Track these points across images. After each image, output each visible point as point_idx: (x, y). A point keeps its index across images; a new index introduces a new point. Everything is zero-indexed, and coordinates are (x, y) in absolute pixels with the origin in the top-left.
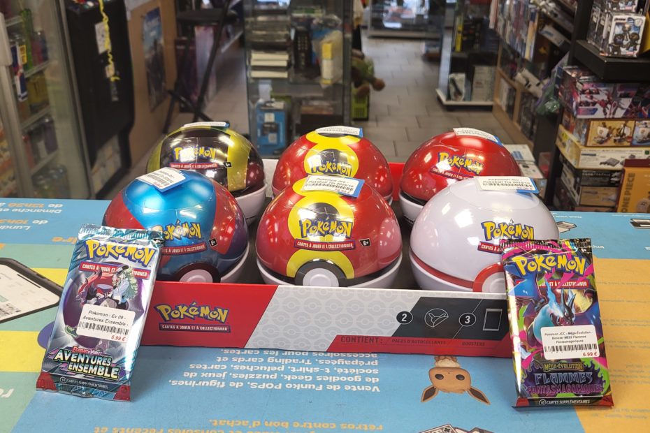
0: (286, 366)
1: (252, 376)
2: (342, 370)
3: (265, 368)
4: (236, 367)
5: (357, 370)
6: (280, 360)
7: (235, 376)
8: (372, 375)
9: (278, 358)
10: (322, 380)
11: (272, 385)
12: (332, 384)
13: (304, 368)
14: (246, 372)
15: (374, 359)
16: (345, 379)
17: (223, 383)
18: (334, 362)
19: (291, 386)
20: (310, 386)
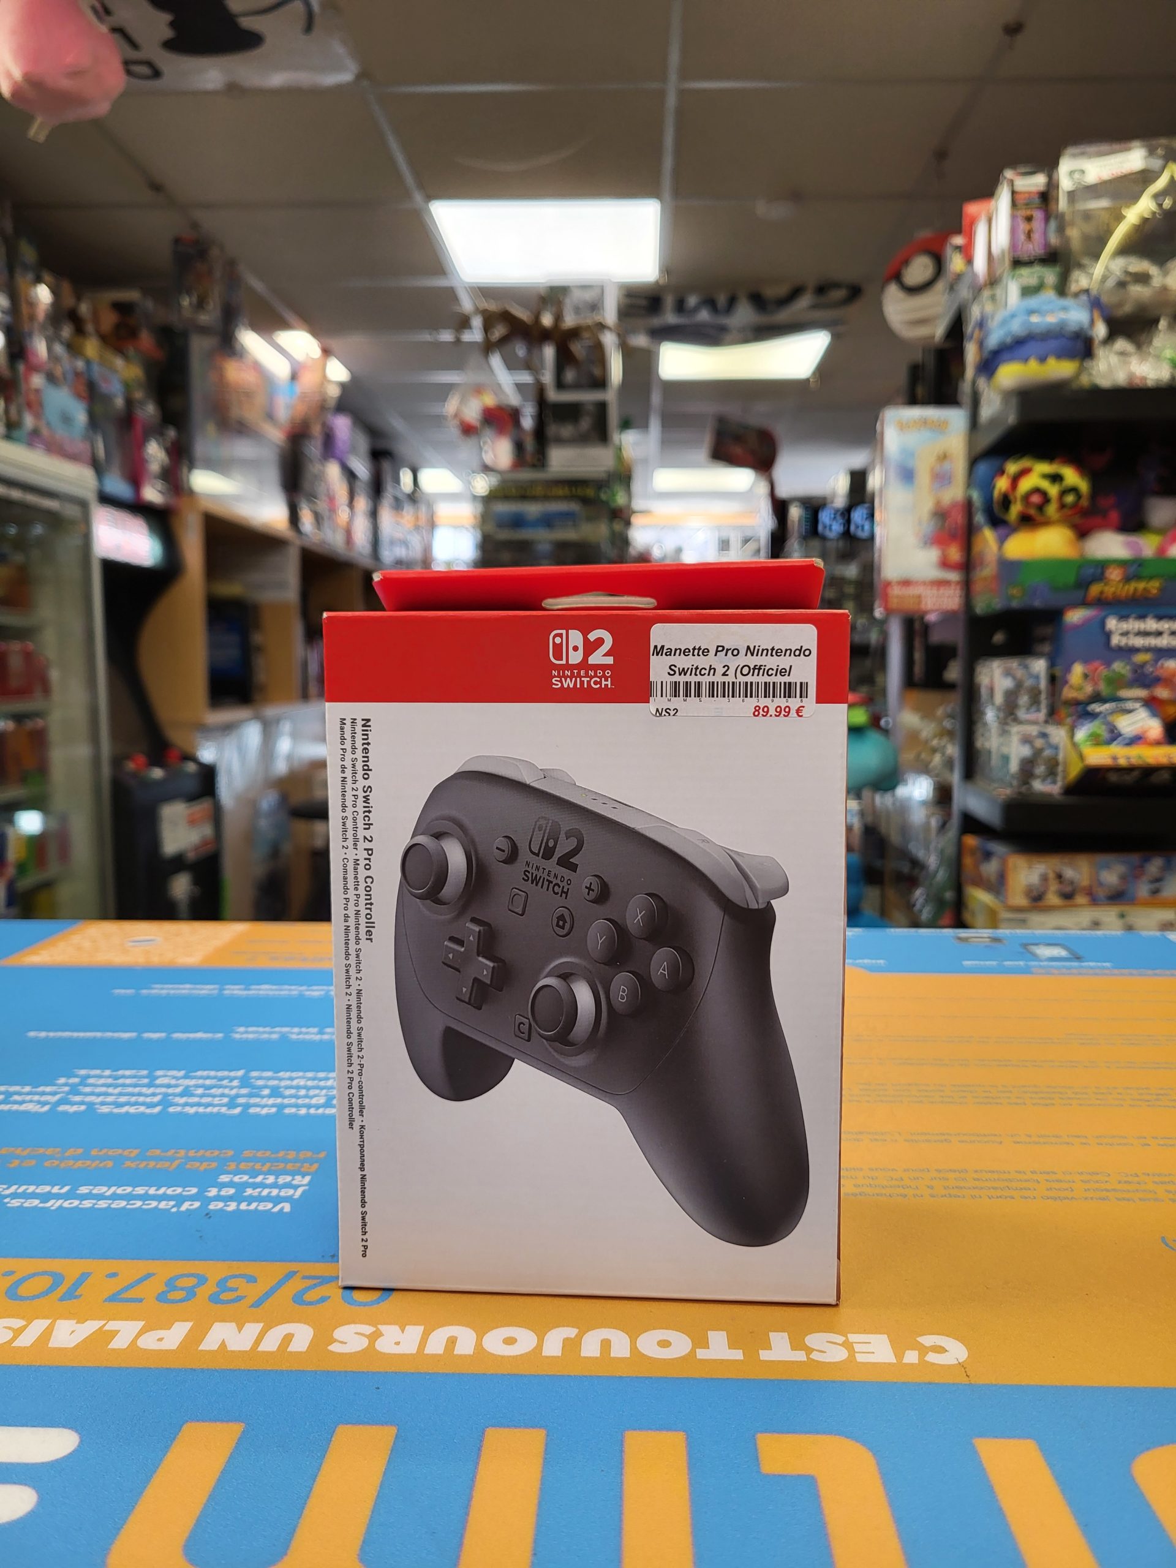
0: (188, 1087)
1: (110, 1099)
2: (293, 1091)
3: (144, 1090)
4: (87, 1090)
5: (324, 1092)
6: (180, 1082)
7: (78, 1098)
9: (177, 1078)
10: (248, 1103)
11: (142, 1109)
12: (265, 1106)
13: (220, 1091)
14: (106, 1094)
16: (293, 1100)
17: (46, 1108)
18: (283, 1083)
19: (179, 1109)
20: (217, 1109)
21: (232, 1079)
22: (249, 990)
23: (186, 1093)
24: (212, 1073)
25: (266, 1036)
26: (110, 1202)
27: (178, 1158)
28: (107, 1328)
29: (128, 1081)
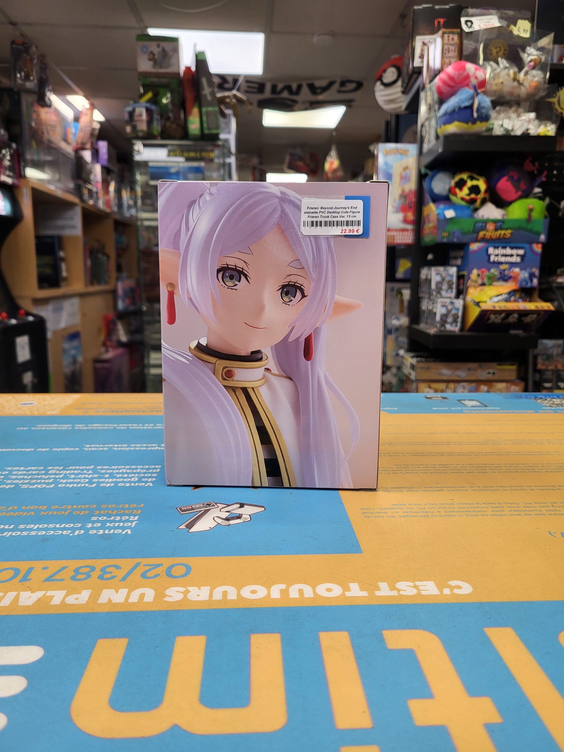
0: (65, 474)
1: (26, 481)
2: (121, 475)
3: (44, 476)
4: (14, 477)
5: (137, 475)
6: (62, 472)
7: (9, 481)
8: (148, 478)
9: (60, 471)
10: (98, 481)
11: (44, 486)
12: (108, 483)
13: (83, 476)
14: (23, 479)
15: (157, 469)
16: (122, 480)
18: (114, 472)
19: (64, 485)
20: (83, 485)
21: (88, 470)
22: (88, 427)
23: (66, 477)
24: (77, 467)
25: (101, 449)
26: (37, 532)
27: (69, 510)
28: (47, 594)
29: (34, 472)
